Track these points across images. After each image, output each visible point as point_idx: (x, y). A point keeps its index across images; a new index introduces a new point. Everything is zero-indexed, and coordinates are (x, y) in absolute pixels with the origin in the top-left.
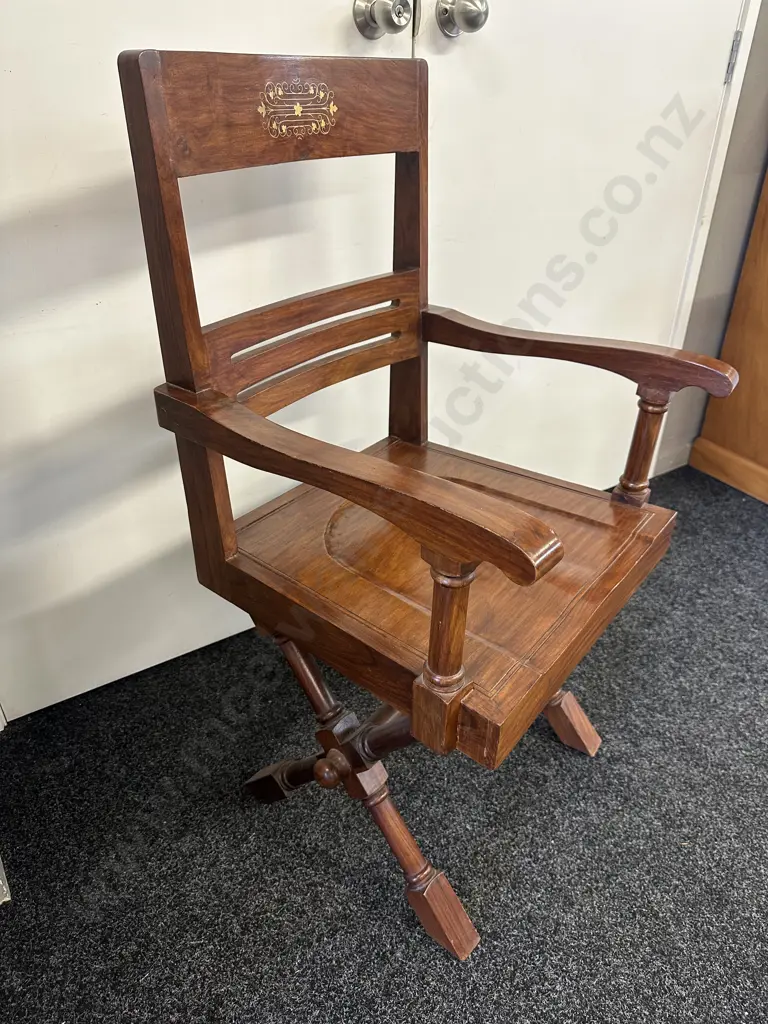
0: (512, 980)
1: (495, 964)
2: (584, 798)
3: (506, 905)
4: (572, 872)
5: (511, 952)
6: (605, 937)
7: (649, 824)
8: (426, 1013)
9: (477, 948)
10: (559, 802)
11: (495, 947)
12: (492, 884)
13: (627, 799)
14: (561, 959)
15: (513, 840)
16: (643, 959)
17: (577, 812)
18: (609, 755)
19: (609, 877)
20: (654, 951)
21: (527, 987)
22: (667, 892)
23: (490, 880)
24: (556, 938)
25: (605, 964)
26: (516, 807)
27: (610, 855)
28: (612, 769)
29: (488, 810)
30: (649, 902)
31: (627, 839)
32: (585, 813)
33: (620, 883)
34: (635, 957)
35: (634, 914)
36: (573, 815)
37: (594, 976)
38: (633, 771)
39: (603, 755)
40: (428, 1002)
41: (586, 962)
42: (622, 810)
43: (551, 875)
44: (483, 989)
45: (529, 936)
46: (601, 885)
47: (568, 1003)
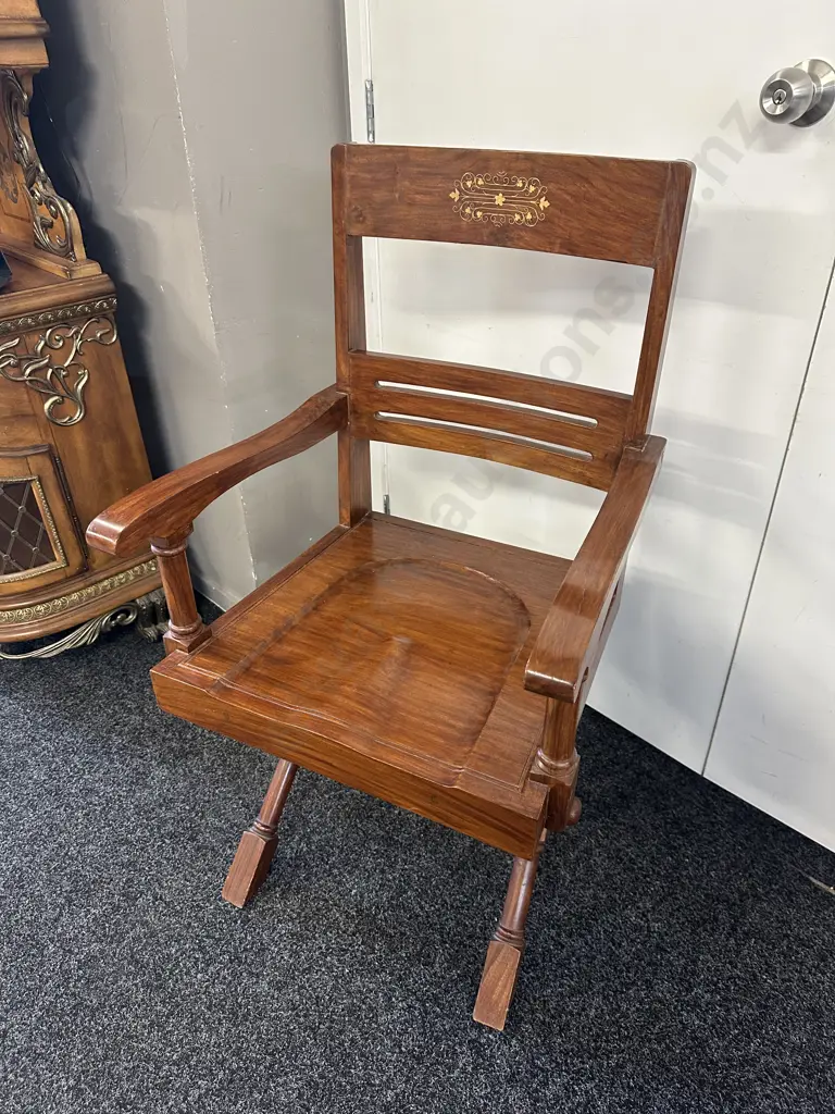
0: (207, 937)
1: (220, 922)
2: (410, 1007)
3: (275, 929)
4: (314, 990)
5: (232, 935)
6: (246, 1020)
7: (387, 1085)
8: (185, 875)
9: (235, 907)
10: (400, 979)
11: (236, 922)
12: (295, 915)
13: (419, 1060)
14: (225, 978)
15: (344, 932)
16: (225, 1060)
17: (390, 999)
18: (483, 1041)
19: (312, 1029)
20: (233, 1072)
21: (201, 949)
22: (300, 1096)
23: (299, 914)
24: (245, 974)
25: (219, 1020)
26: (383, 933)
27: (341, 1032)
28: (461, 1045)
29: (377, 907)
30: (286, 1074)
31: (363, 1055)
32: (390, 1008)
33: (306, 1042)
34: (227, 1051)
35: (272, 1054)
36: (386, 994)
37: (209, 1008)
38: (464, 1071)
39: (480, 1033)
40: (193, 876)
41: (221, 1001)
42: (401, 1052)
43: (309, 969)
44: (200, 914)
45: (245, 950)
46: (302, 1019)
47: (186, 984)
